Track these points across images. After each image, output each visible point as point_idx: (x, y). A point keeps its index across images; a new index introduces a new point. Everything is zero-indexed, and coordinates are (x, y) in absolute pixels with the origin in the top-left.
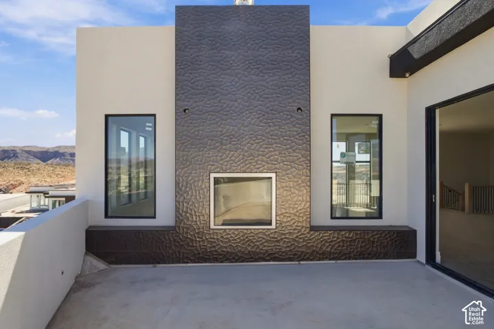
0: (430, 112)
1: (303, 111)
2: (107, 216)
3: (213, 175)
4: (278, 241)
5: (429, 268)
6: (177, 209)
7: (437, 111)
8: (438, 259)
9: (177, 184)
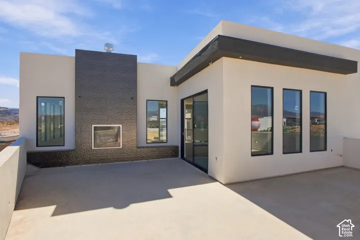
0: (182, 101)
1: (134, 98)
2: (37, 146)
3: (93, 126)
4: (123, 153)
5: (182, 160)
6: (76, 141)
7: (185, 101)
8: (185, 156)
9: (76, 130)
